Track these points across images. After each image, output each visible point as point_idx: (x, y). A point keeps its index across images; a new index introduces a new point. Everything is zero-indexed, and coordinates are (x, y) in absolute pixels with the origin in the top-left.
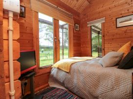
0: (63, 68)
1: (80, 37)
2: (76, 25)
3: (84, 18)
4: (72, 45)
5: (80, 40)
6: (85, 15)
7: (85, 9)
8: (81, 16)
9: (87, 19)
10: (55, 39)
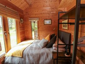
0: (16, 55)
1: (24, 27)
2: (21, 19)
3: (27, 15)
4: (19, 34)
5: (24, 29)
6: (27, 13)
7: (27, 9)
8: (24, 13)
9: (28, 16)
10: (5, 33)
